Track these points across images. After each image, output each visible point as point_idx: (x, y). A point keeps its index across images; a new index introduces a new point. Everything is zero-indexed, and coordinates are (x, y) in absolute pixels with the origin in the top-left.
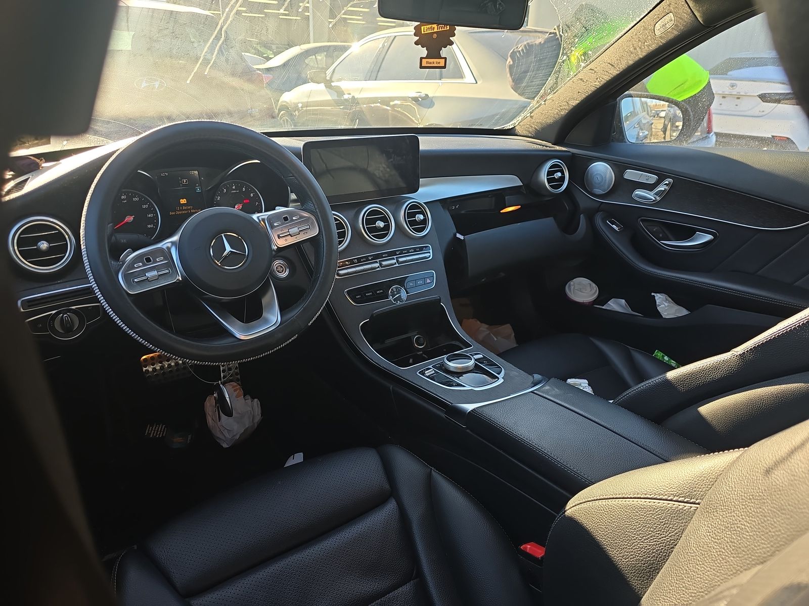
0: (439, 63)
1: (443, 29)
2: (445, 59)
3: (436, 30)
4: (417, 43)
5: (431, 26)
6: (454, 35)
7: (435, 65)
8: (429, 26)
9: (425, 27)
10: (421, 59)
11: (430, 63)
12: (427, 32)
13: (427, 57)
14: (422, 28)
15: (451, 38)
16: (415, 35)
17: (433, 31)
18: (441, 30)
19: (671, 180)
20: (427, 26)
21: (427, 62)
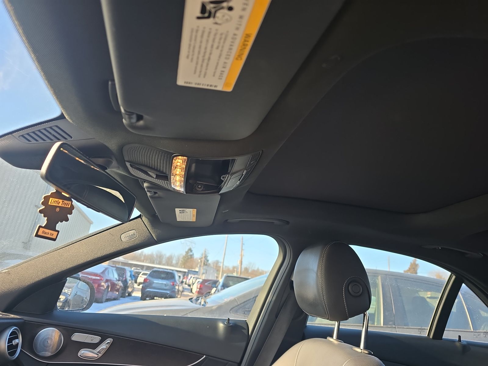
0: (53, 235)
1: (65, 206)
2: (58, 232)
3: (60, 205)
4: (41, 212)
5: (58, 200)
6: (71, 213)
7: (49, 236)
8: (56, 200)
9: (53, 199)
10: (40, 227)
11: (46, 233)
12: (53, 204)
13: (45, 227)
14: (51, 199)
15: (68, 215)
16: (43, 203)
17: (57, 205)
18: (64, 206)
19: (112, 340)
20: (55, 199)
21: (43, 232)
